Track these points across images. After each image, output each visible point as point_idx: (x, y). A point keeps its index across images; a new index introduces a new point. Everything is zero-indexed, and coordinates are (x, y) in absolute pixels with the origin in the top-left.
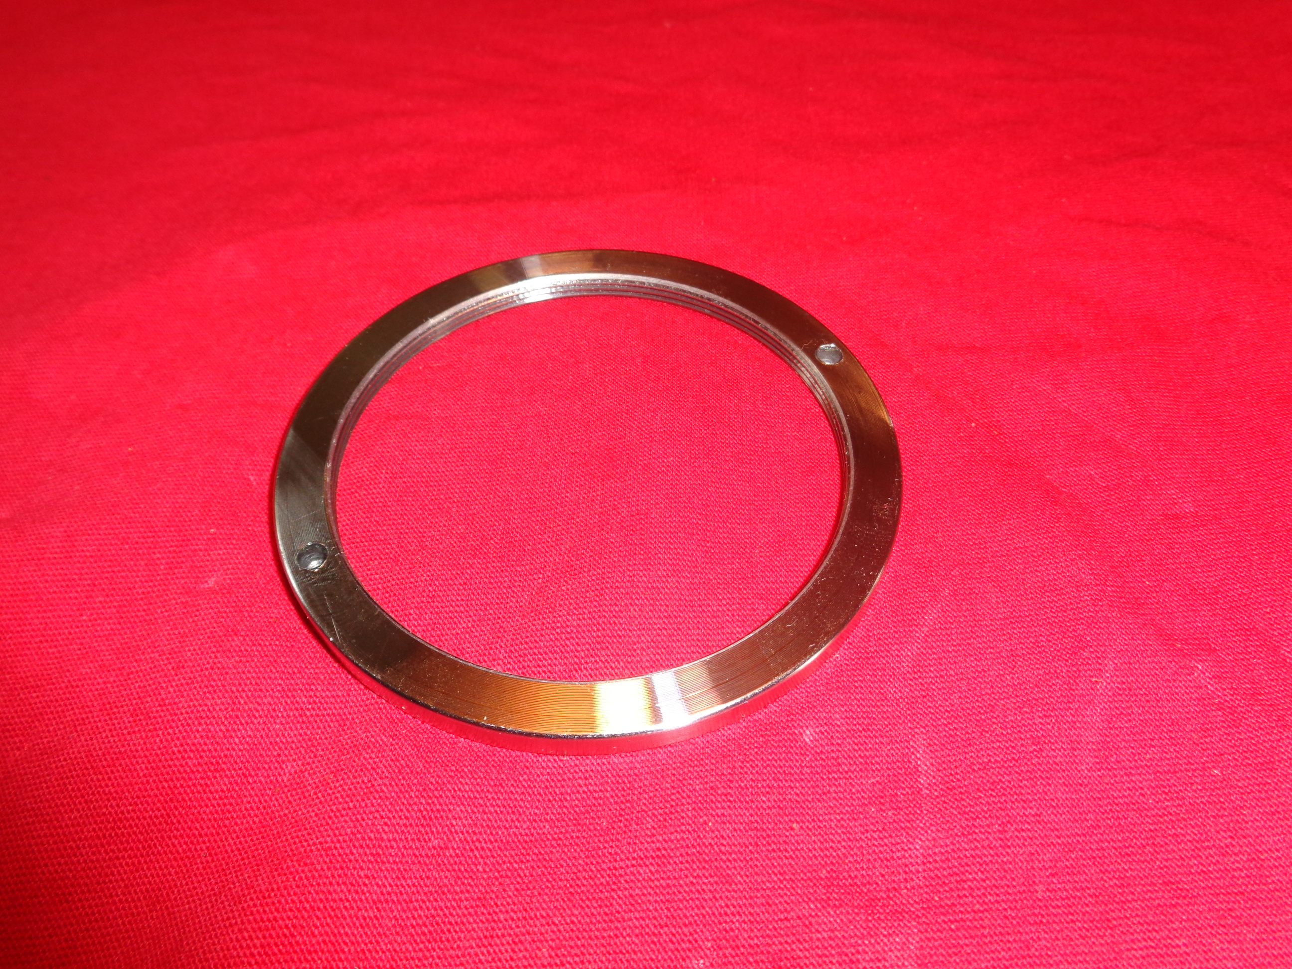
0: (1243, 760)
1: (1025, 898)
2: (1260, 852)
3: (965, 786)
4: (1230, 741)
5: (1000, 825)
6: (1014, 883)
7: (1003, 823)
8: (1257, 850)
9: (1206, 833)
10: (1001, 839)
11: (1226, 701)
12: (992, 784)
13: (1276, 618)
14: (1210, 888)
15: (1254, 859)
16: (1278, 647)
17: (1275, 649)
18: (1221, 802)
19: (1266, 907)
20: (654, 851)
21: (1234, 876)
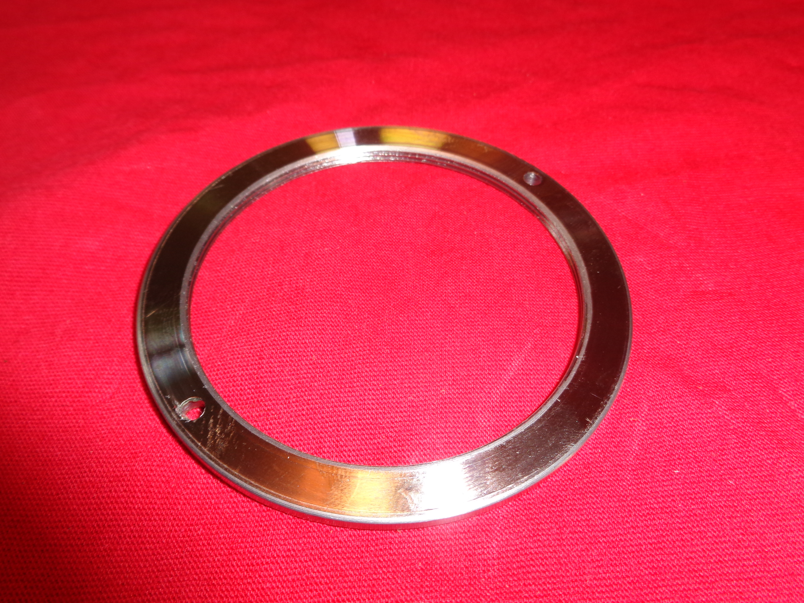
0: (751, 473)
1: (577, 586)
2: (764, 546)
3: (533, 499)
4: (742, 458)
5: (558, 529)
6: (568, 574)
7: (560, 527)
8: (762, 544)
9: (723, 531)
10: (559, 540)
11: (739, 427)
12: (553, 498)
13: (776, 366)
14: (725, 575)
15: (760, 551)
16: (777, 388)
17: (775, 390)
18: (735, 506)
19: (769, 591)
20: (285, 552)
21: (744, 565)
